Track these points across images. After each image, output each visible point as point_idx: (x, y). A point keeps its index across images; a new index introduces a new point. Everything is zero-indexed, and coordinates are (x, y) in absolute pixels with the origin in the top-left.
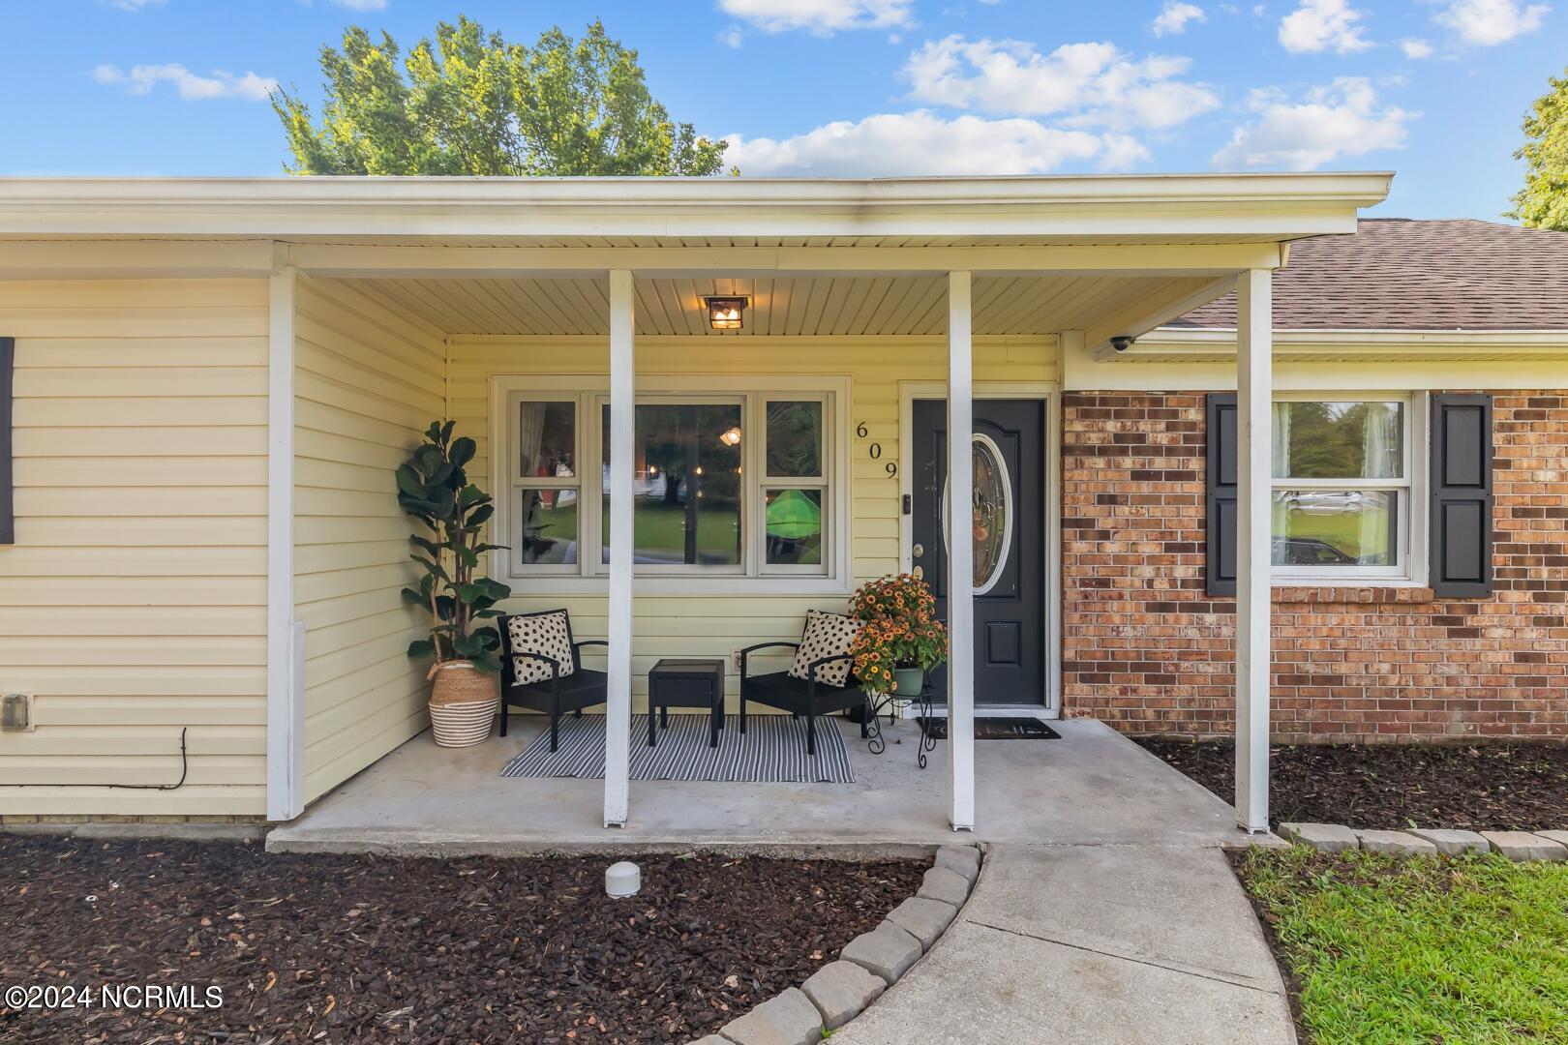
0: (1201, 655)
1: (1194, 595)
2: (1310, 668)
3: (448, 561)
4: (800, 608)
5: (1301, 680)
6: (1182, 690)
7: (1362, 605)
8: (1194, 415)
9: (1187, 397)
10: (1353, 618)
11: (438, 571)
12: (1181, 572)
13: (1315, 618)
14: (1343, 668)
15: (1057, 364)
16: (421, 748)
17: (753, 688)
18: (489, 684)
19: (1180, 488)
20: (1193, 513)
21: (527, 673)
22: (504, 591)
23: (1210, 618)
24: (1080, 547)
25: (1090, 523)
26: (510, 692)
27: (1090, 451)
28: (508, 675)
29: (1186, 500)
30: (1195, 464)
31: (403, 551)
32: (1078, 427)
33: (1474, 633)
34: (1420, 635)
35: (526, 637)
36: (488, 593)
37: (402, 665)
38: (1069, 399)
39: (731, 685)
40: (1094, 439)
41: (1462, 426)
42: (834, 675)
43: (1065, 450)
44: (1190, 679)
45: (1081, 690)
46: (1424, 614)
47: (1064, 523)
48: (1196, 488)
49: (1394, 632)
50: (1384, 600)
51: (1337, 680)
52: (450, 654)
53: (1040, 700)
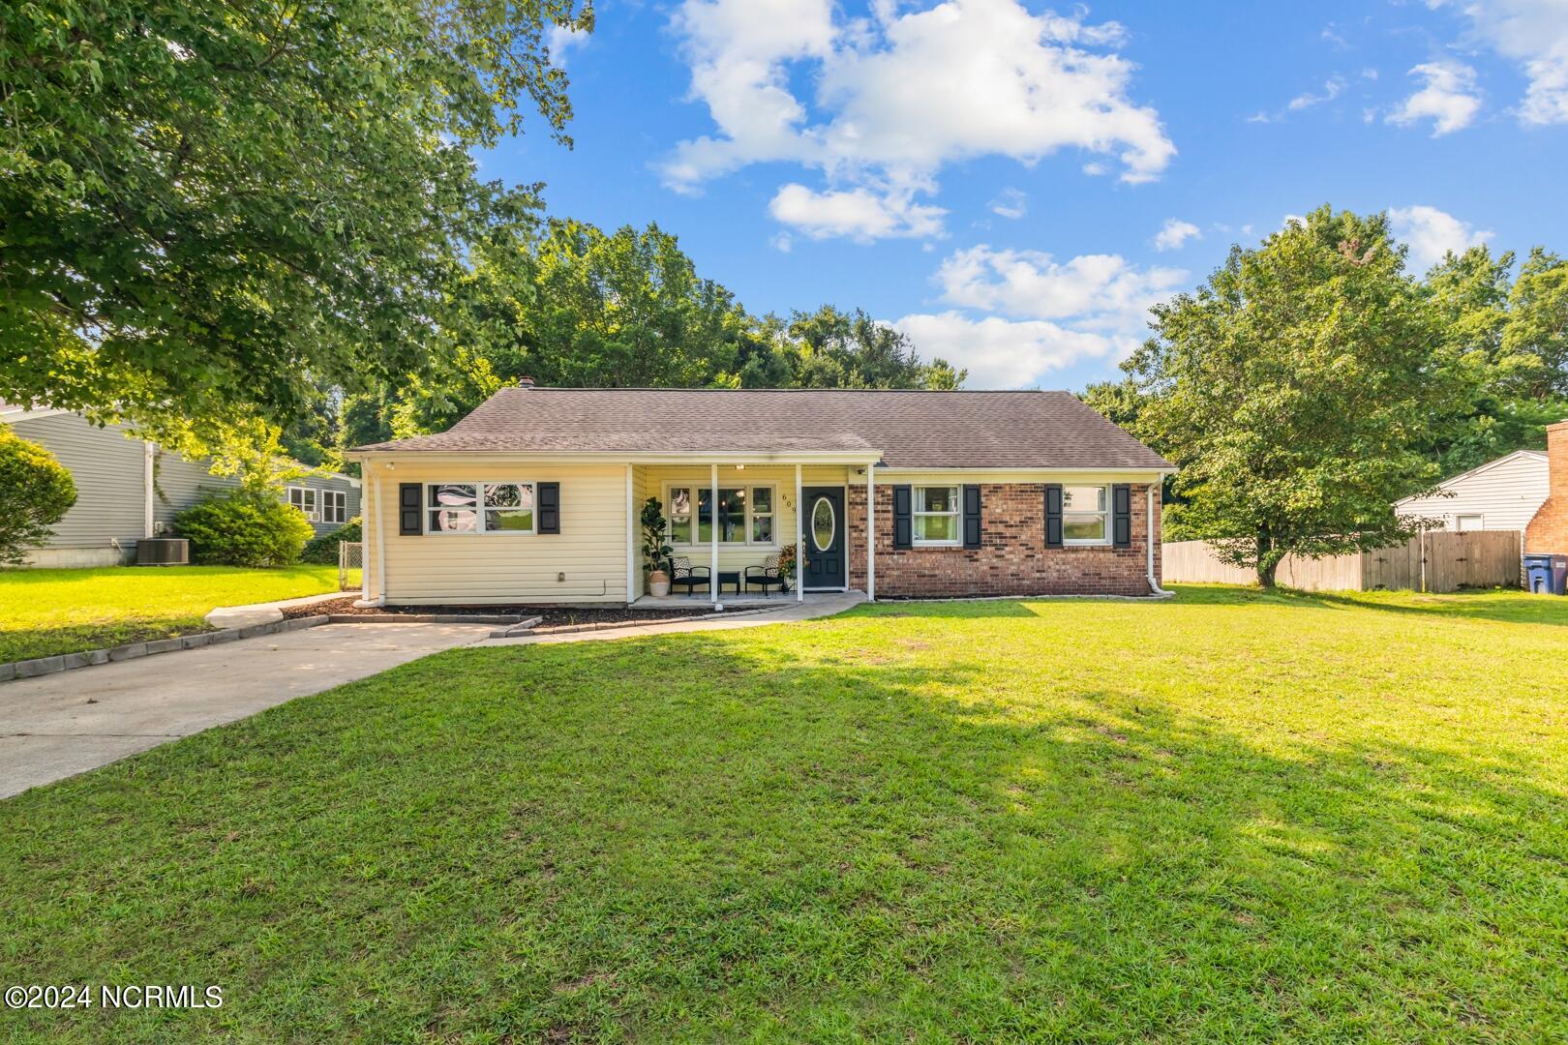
0: (893, 569)
1: (890, 549)
2: (926, 572)
3: (654, 540)
4: (765, 555)
5: (924, 576)
6: (887, 580)
7: (942, 552)
8: (890, 492)
9: (887, 487)
10: (940, 556)
11: (651, 543)
12: (886, 542)
13: (928, 556)
14: (937, 572)
15: (847, 475)
16: (647, 597)
17: (749, 580)
18: (667, 578)
19: (886, 515)
20: (890, 523)
21: (678, 575)
22: (671, 550)
23: (895, 557)
24: (854, 535)
25: (857, 527)
26: (674, 581)
27: (857, 504)
28: (672, 576)
29: (888, 519)
30: (890, 508)
31: (641, 538)
32: (853, 496)
33: (977, 560)
34: (961, 562)
35: (677, 564)
36: (666, 550)
37: (641, 571)
38: (851, 487)
39: (742, 580)
40: (858, 500)
41: (972, 495)
42: (773, 573)
43: (850, 503)
44: (889, 576)
45: (855, 580)
46: (962, 555)
47: (850, 527)
48: (890, 515)
49: (952, 561)
50: (948, 550)
51: (935, 576)
52: (655, 569)
53: (844, 585)
